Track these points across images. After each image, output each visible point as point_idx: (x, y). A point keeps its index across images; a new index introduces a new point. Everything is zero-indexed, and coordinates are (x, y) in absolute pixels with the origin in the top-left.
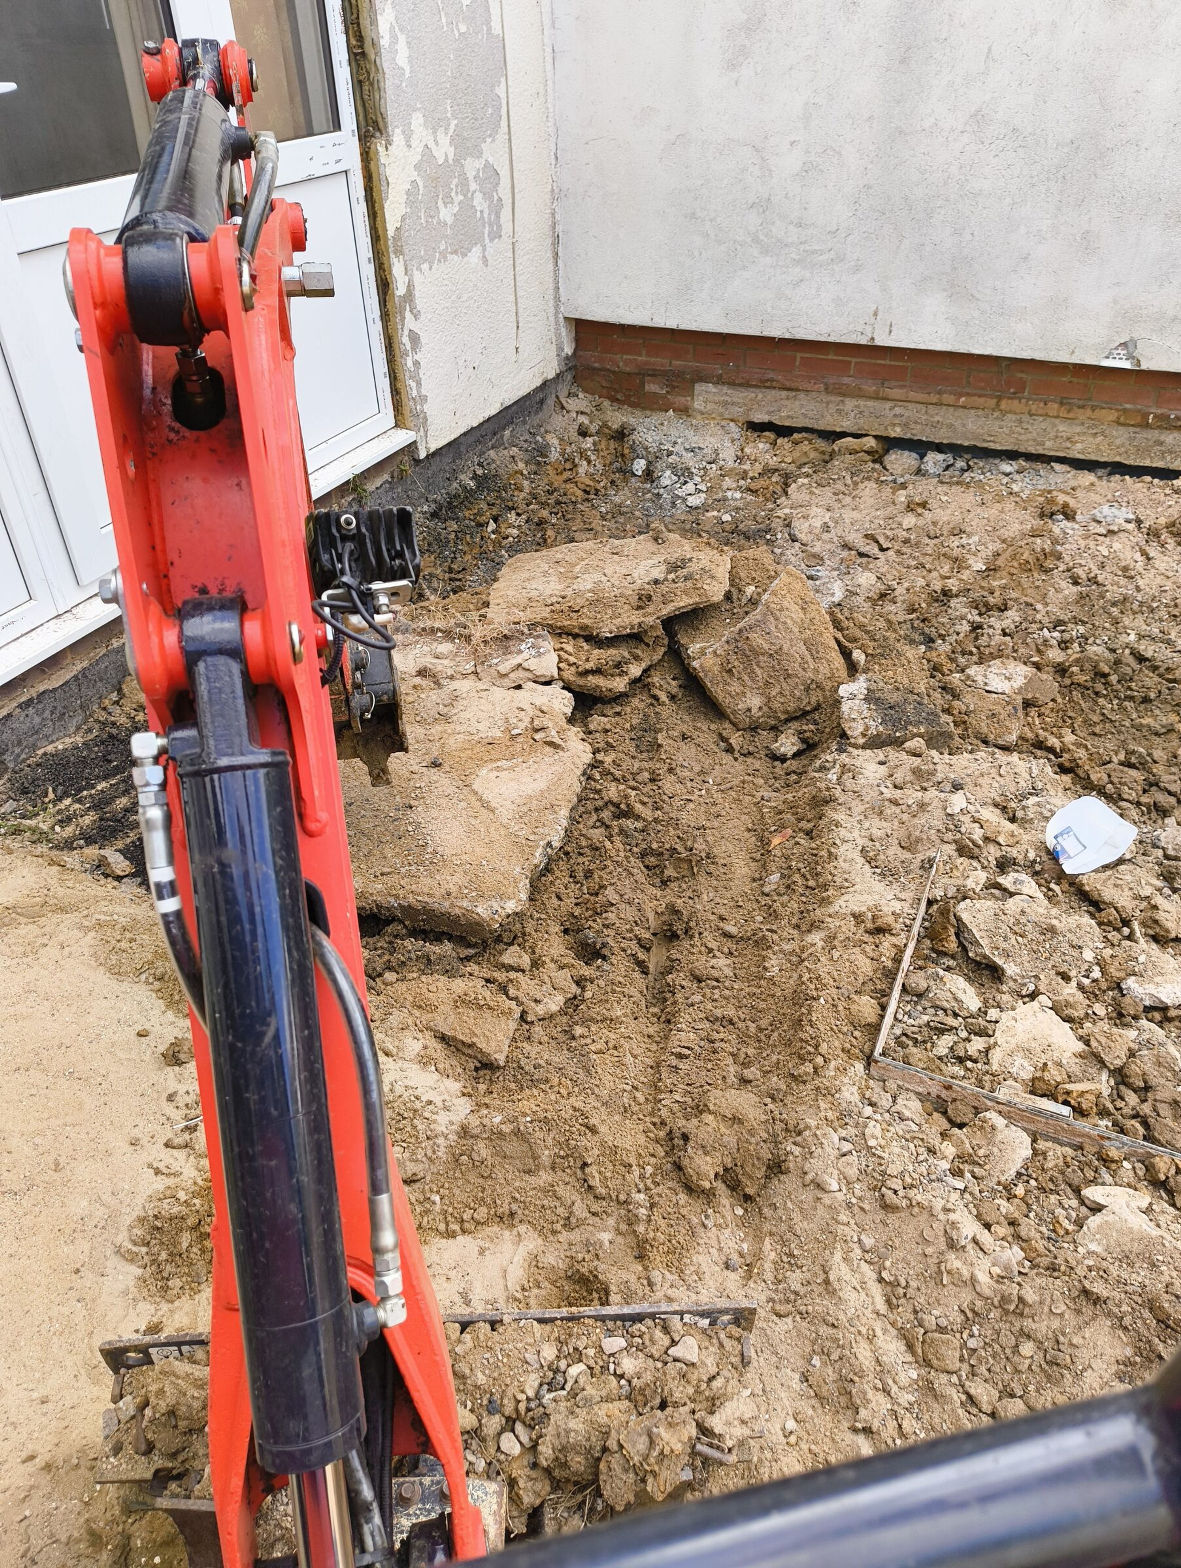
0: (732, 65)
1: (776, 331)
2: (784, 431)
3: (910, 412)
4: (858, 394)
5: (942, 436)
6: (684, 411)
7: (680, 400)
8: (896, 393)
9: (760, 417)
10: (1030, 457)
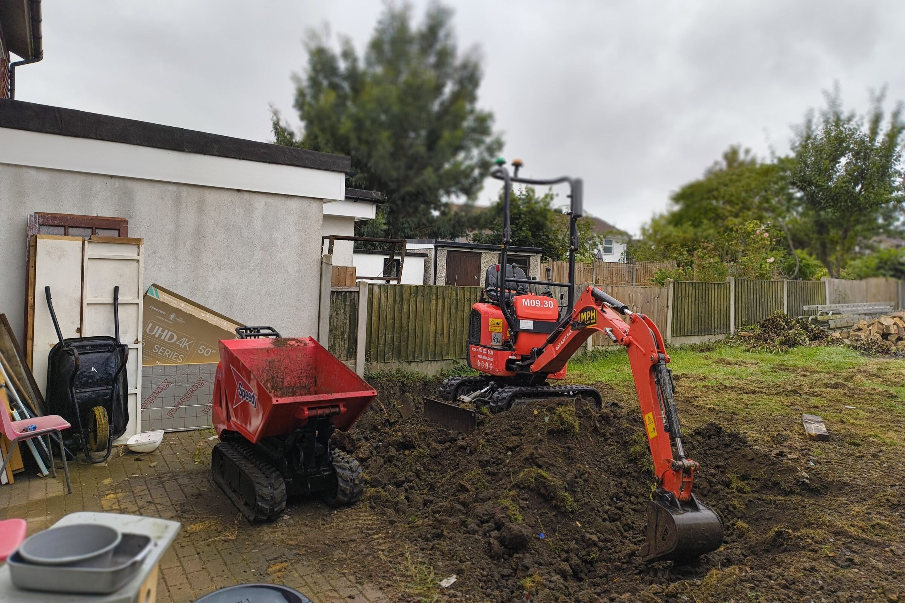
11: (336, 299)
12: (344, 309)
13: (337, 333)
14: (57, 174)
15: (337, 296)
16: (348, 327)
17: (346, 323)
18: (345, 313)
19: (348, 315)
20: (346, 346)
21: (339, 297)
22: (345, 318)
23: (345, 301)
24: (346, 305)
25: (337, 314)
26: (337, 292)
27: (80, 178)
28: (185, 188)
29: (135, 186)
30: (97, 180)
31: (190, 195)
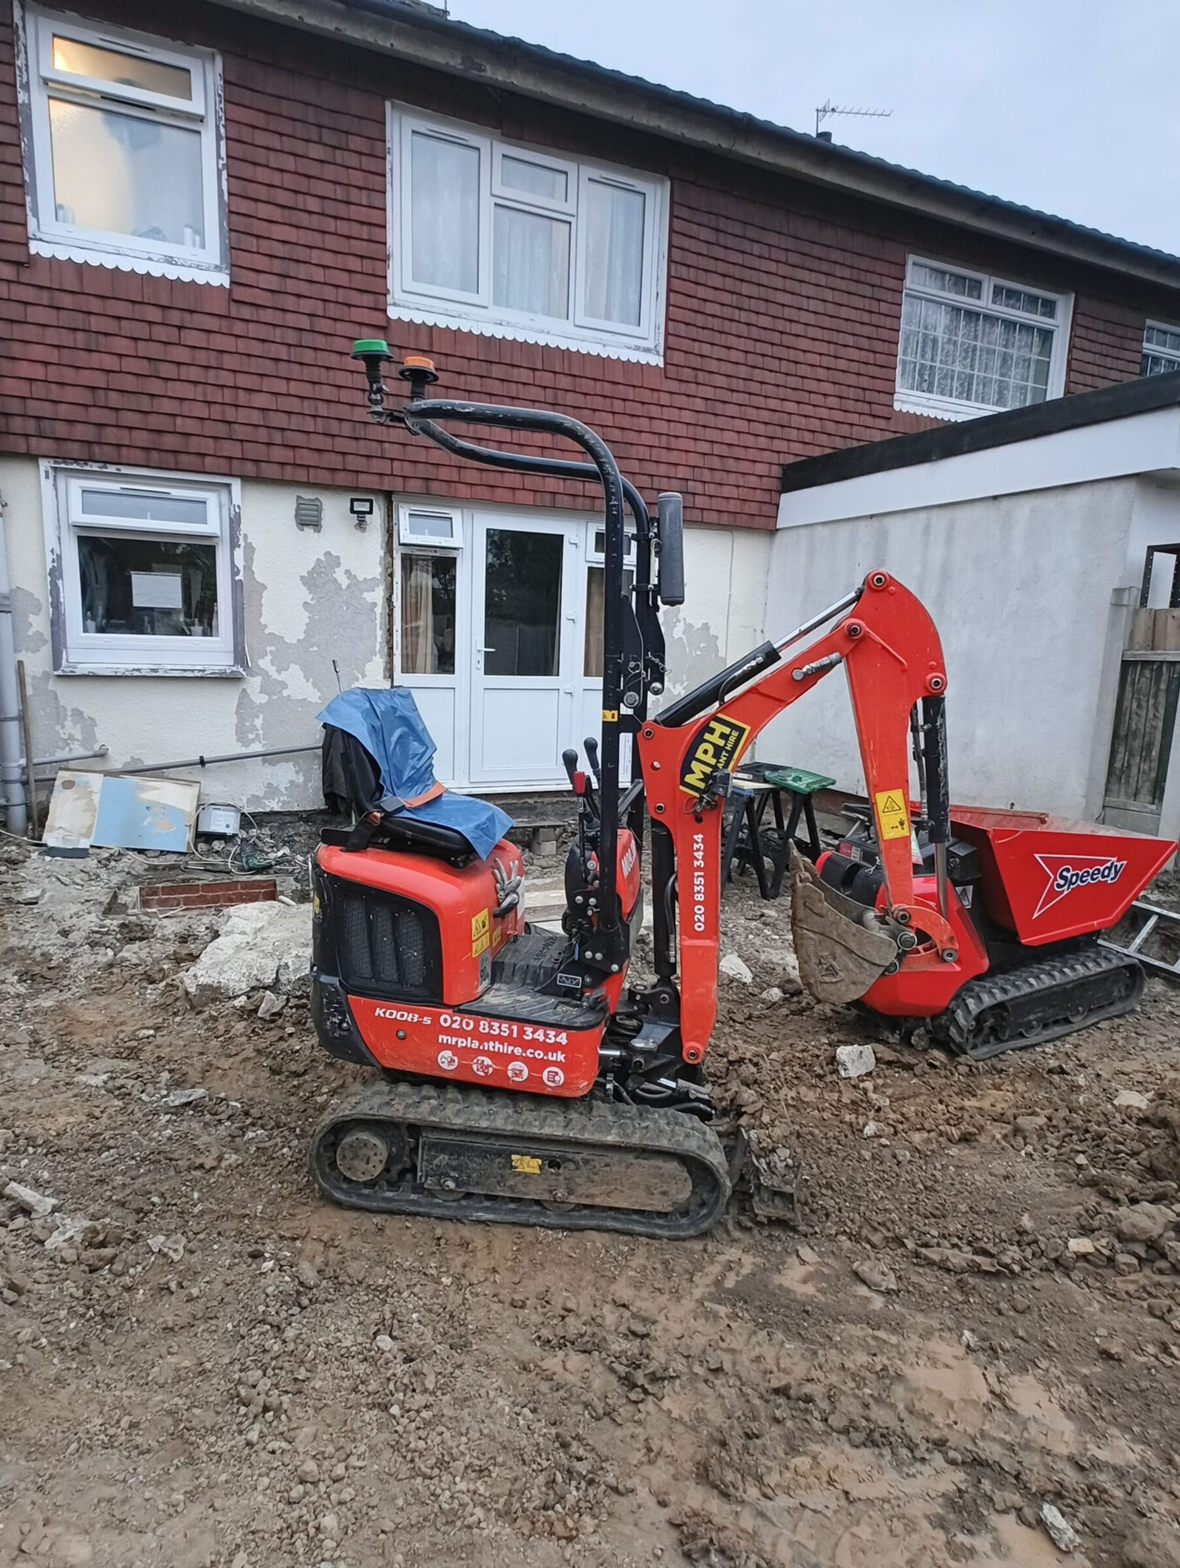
11: (1140, 675)
12: (1156, 697)
13: (1136, 745)
15: (1141, 670)
16: (1159, 735)
17: (1156, 727)
18: (1155, 707)
20: (1153, 775)
22: (1155, 717)
23: (1158, 680)
24: (1158, 690)
25: (1139, 706)
26: (1144, 662)
27: (849, 526)
28: (935, 512)
29: (889, 522)
30: (862, 524)
31: (940, 520)
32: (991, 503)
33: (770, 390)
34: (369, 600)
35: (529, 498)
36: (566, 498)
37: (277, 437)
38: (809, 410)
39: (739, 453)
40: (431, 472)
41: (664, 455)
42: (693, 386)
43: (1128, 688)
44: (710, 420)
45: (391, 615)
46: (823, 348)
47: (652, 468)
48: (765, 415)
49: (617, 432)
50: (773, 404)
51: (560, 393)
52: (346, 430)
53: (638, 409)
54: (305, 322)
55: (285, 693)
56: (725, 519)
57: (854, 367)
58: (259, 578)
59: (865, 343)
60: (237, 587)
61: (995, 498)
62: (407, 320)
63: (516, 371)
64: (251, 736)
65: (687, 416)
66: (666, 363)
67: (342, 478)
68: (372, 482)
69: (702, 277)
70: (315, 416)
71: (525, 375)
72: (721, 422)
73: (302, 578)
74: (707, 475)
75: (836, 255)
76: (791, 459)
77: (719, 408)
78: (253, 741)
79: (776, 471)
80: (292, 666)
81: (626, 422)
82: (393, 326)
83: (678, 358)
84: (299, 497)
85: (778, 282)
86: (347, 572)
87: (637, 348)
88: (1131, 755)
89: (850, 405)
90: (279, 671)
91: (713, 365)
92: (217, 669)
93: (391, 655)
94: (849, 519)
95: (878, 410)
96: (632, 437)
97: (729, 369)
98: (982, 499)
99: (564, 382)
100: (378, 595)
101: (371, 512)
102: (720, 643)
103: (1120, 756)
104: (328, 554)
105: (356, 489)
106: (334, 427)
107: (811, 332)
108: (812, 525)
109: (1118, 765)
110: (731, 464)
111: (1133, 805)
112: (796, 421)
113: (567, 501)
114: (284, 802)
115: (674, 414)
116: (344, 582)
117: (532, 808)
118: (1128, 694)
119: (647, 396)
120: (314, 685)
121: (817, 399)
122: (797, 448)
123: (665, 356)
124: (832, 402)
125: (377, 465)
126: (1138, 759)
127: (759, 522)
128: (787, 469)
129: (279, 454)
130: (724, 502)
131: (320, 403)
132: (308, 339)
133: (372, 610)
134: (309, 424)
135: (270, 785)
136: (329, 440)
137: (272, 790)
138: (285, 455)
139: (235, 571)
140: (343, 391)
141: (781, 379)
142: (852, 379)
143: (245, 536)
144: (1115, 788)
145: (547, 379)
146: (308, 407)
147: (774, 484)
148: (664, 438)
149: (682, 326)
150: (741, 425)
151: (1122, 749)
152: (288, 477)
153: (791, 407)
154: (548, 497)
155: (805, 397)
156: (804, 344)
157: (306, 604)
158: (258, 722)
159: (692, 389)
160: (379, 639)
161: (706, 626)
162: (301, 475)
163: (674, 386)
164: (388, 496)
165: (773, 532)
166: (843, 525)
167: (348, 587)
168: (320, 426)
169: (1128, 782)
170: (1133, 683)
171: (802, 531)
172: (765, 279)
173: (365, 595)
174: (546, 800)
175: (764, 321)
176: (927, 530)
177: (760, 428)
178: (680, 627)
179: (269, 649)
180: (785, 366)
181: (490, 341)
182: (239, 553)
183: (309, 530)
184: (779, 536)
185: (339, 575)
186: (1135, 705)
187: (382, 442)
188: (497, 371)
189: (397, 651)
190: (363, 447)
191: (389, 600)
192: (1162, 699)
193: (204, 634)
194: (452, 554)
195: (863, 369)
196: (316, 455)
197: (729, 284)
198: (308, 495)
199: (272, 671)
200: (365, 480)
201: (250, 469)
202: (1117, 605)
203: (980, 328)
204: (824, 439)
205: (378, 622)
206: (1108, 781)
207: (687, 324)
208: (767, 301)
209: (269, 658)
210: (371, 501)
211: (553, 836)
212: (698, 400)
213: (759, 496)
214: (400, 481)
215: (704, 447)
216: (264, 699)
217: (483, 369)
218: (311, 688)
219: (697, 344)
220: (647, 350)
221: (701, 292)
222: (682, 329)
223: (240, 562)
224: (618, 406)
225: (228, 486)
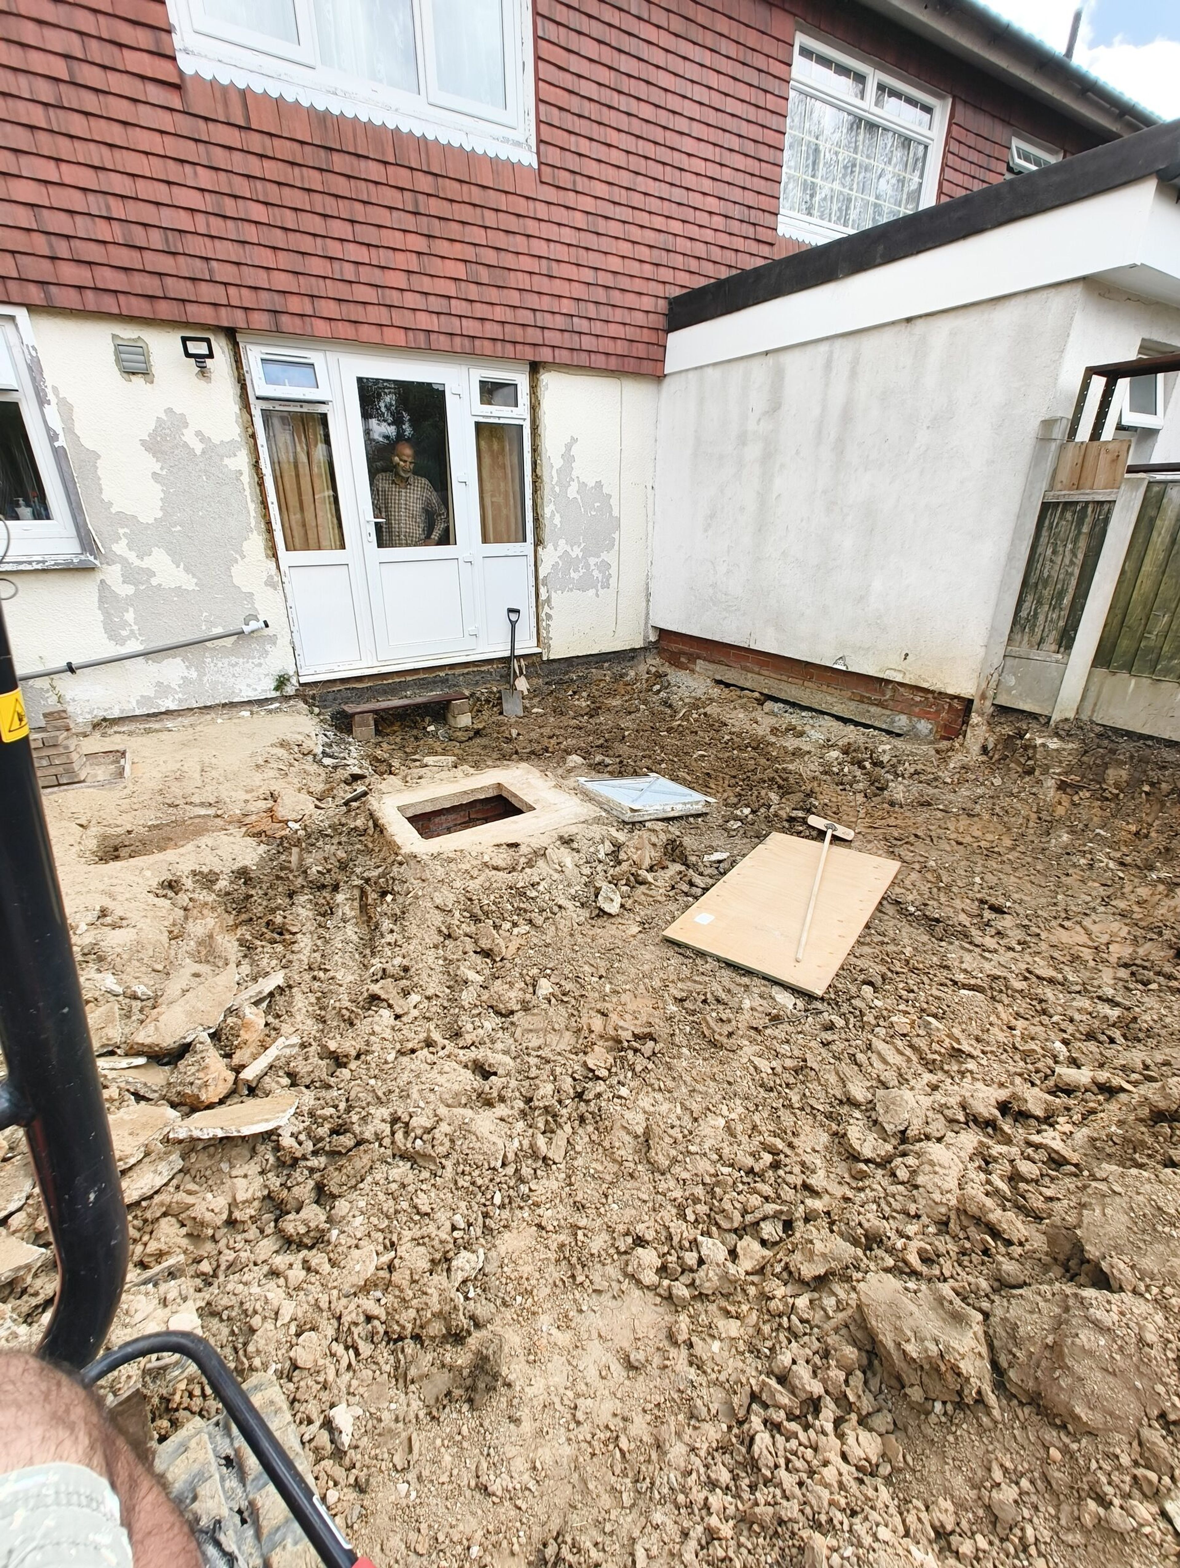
0: (706, 531)
1: (716, 638)
2: (727, 685)
3: (770, 682)
4: (753, 672)
5: (783, 696)
6: (693, 671)
7: (691, 666)
8: (766, 673)
9: (718, 677)
10: (816, 711)
11: (1061, 518)
12: (1075, 541)
13: (1046, 593)
14: (726, 366)
15: (1062, 512)
16: (1074, 582)
17: (1072, 574)
18: (1074, 553)
19: (1081, 556)
20: (1062, 623)
21: (1069, 515)
22: (1072, 563)
23: (1080, 522)
24: (1079, 533)
25: (1054, 552)
26: (1066, 503)
27: (742, 365)
28: (838, 343)
29: (787, 359)
30: (755, 363)
31: (843, 351)
32: (902, 327)
33: (654, 205)
34: (233, 468)
35: (399, 337)
36: (442, 338)
37: (62, 249)
38: (694, 231)
39: (625, 283)
40: (278, 302)
41: (544, 285)
42: (572, 194)
43: (1045, 533)
44: (591, 241)
45: (261, 484)
46: (708, 151)
47: (533, 301)
48: (650, 237)
49: (492, 253)
50: (658, 222)
51: (421, 197)
52: (156, 239)
53: (512, 223)
54: (59, 68)
55: (154, 582)
56: (613, 363)
57: (740, 179)
58: (88, 443)
59: (750, 148)
60: (59, 455)
61: (909, 320)
62: (208, 77)
63: (363, 163)
64: (124, 633)
65: (568, 235)
66: (540, 163)
67: (165, 309)
68: (207, 315)
69: (575, 42)
70: (109, 219)
71: (374, 171)
72: (605, 244)
73: (143, 442)
74: (592, 310)
75: (722, 25)
76: (677, 292)
77: (602, 226)
78: (128, 638)
79: (662, 306)
80: (155, 550)
81: (501, 240)
82: (189, 85)
83: (553, 156)
84: (114, 337)
85: (659, 57)
86: (198, 433)
87: (506, 140)
88: (1040, 603)
89: (735, 227)
90: (141, 557)
91: (592, 168)
92: (61, 559)
93: (270, 530)
94: (742, 358)
95: (763, 234)
96: (509, 261)
97: (610, 174)
98: (893, 323)
99: (424, 183)
100: (241, 461)
101: (211, 355)
102: (614, 502)
103: (1026, 605)
104: (169, 411)
105: (187, 325)
106: (139, 236)
107: (698, 130)
108: (701, 367)
109: (1023, 614)
110: (617, 297)
111: (1035, 654)
112: (683, 245)
113: (443, 342)
114: (180, 701)
115: (552, 232)
116: (198, 447)
117: (444, 681)
118: (1044, 539)
119: (521, 206)
120: (187, 570)
121: (703, 218)
122: (684, 278)
123: (538, 153)
124: (718, 222)
125: (207, 292)
126: (1046, 607)
127: (647, 366)
128: (673, 303)
129: (70, 273)
130: (611, 343)
131: (111, 200)
132: (71, 96)
133: (238, 479)
134: (103, 230)
135: (159, 684)
136: (136, 254)
137: (163, 689)
138: (82, 276)
139: (52, 437)
140: (140, 182)
141: (664, 190)
142: (737, 194)
143: (55, 389)
144: (1018, 637)
145: (402, 177)
146: (95, 204)
147: (660, 322)
148: (544, 262)
149: (555, 111)
150: (625, 248)
151: (1030, 598)
152: (91, 307)
153: (676, 227)
154: (422, 336)
155: (689, 214)
156: (688, 145)
157: (154, 474)
158: (130, 616)
159: (570, 199)
160: (253, 514)
161: (599, 485)
162: (109, 304)
163: (550, 194)
164: (231, 334)
165: (659, 378)
166: (734, 365)
167: (203, 452)
168: (117, 232)
169: (1032, 630)
170: (1050, 528)
171: (691, 375)
172: (645, 51)
173: (226, 461)
174: (457, 672)
175: (646, 111)
176: (828, 365)
177: (644, 253)
178: (574, 486)
179: (121, 531)
180: (670, 174)
181: (323, 119)
182: (51, 411)
183: (138, 380)
184: (667, 380)
185: (189, 437)
186: (1049, 551)
187: (207, 259)
188: (340, 162)
189: (277, 526)
190: (184, 266)
191: (256, 466)
192: (1082, 544)
193: (37, 516)
194: (322, 409)
195: (748, 182)
196: (121, 276)
197: (607, 56)
198: (128, 333)
199: (132, 557)
200: (195, 313)
201: (35, 294)
202: (1044, 439)
203: (861, 137)
204: (708, 268)
205: (247, 492)
206: (1012, 631)
207: (561, 109)
208: (648, 82)
209: (124, 542)
210: (208, 341)
211: (467, 708)
212: (578, 215)
213: (646, 336)
214: (240, 313)
215: (588, 275)
216: (129, 590)
217: (321, 158)
218: (183, 574)
219: (573, 138)
220: (518, 144)
221: (576, 64)
222: (555, 116)
223: (56, 424)
224: (490, 219)
225: (12, 318)
